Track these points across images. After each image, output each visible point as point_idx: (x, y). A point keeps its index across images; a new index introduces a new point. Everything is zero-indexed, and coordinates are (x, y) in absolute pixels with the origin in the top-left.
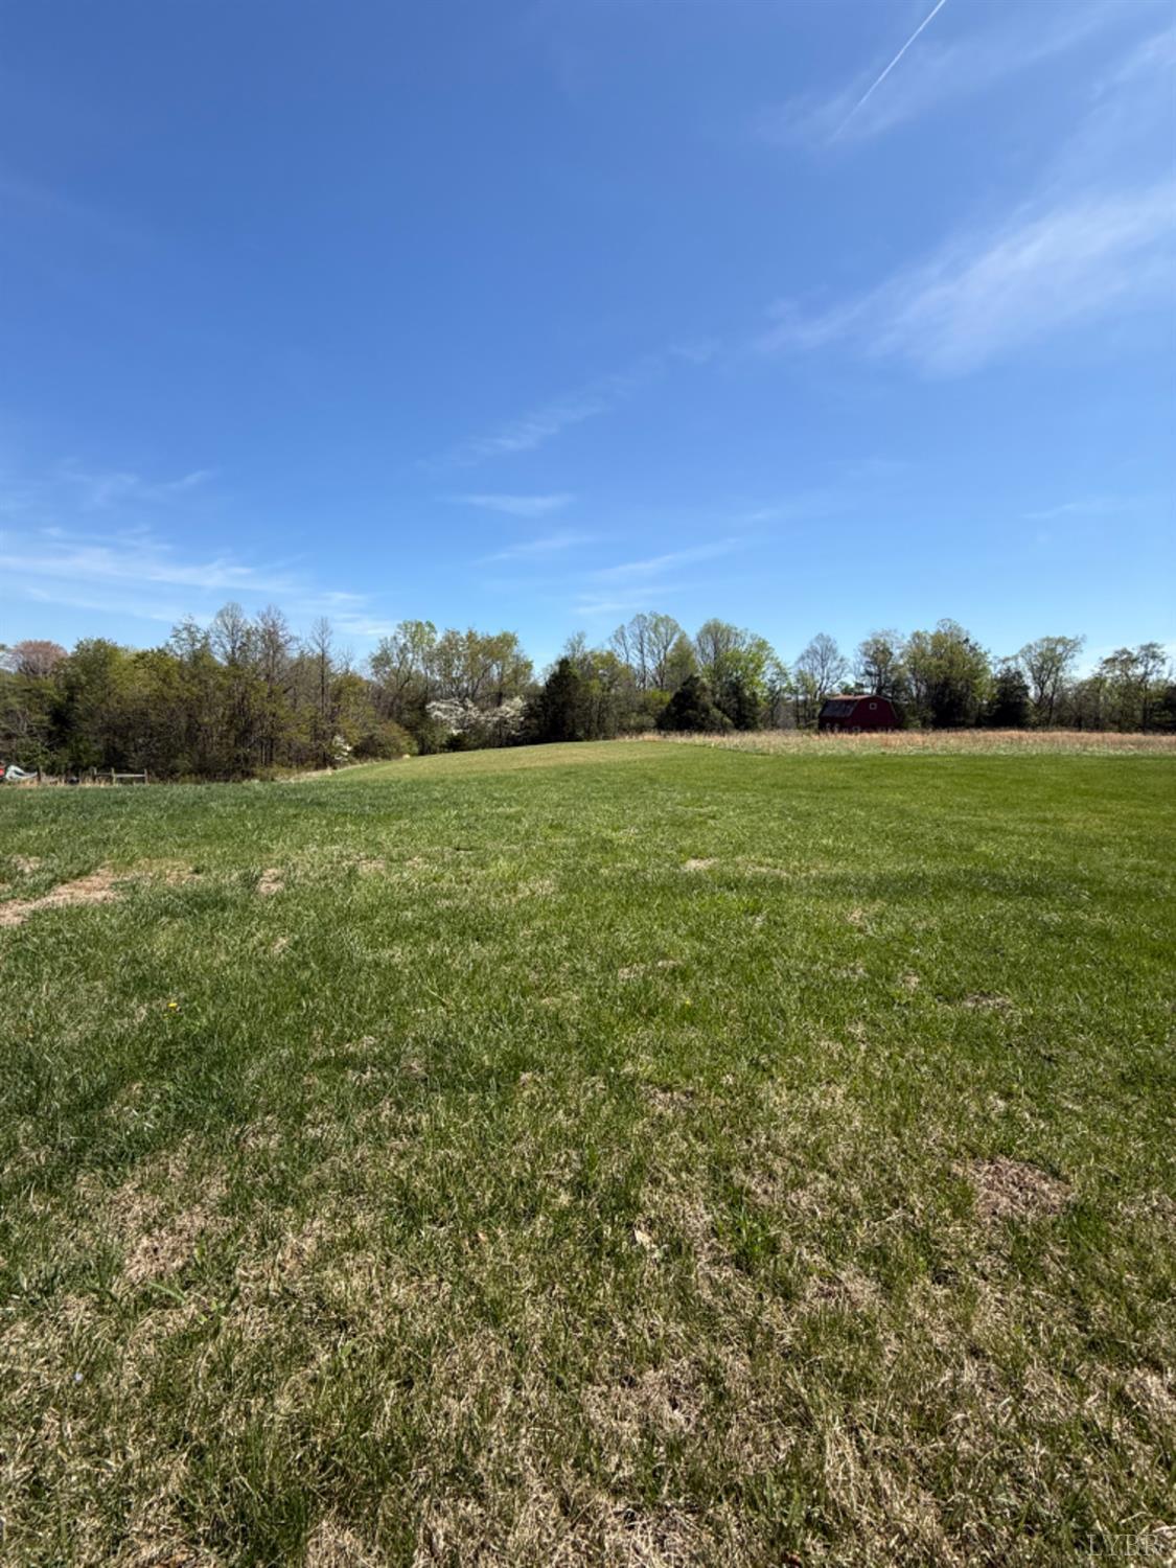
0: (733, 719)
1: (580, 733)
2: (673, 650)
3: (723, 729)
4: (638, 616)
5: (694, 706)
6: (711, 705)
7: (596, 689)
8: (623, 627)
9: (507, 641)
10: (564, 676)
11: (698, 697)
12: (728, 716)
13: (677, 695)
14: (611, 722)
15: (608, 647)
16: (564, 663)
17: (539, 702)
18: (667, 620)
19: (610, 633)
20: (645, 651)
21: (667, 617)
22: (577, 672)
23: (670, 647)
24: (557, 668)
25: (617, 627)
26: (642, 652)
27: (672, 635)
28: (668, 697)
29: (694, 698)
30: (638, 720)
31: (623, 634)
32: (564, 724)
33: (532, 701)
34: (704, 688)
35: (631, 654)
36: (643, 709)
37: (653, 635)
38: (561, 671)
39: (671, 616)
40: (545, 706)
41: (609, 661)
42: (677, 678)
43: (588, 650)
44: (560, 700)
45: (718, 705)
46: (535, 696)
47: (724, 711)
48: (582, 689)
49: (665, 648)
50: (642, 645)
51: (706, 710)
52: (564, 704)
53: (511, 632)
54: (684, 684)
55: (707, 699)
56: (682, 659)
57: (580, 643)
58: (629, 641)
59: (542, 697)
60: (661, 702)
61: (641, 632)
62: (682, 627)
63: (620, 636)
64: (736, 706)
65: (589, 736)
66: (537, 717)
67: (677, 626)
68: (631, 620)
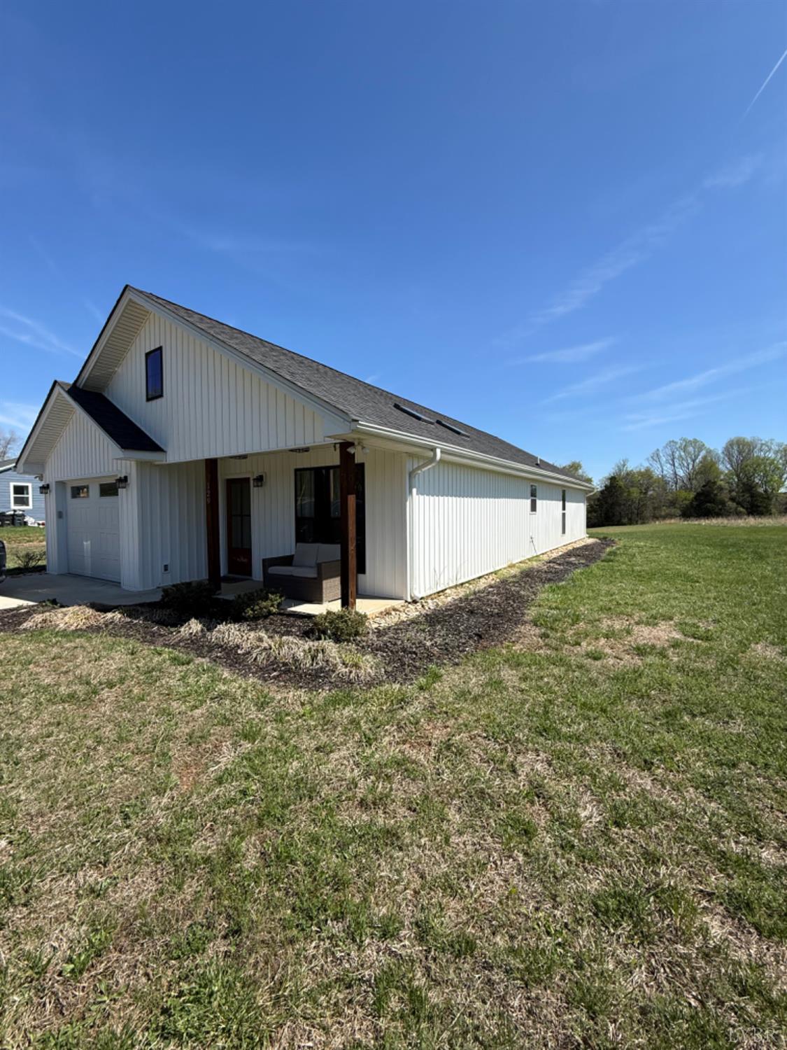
0: (747, 509)
1: (625, 520)
2: (701, 462)
3: (738, 515)
4: (670, 442)
5: (713, 501)
6: (726, 500)
7: (635, 493)
8: (658, 450)
9: (575, 467)
10: (614, 486)
11: (716, 495)
12: (743, 507)
13: (698, 495)
14: (648, 513)
15: (646, 464)
16: (613, 479)
17: (596, 503)
18: (695, 441)
19: (649, 455)
20: (676, 464)
21: (695, 440)
22: (621, 483)
23: (697, 461)
24: (608, 483)
25: (654, 450)
26: (674, 465)
27: (699, 452)
28: (692, 495)
29: (712, 496)
30: (667, 511)
31: (658, 455)
32: (614, 515)
33: (592, 503)
34: (721, 489)
35: (665, 468)
36: (673, 503)
37: (683, 454)
38: (611, 483)
39: (698, 439)
40: (601, 506)
41: (647, 474)
42: (698, 484)
43: (629, 469)
44: (610, 501)
45: (733, 499)
46: (594, 500)
47: (739, 503)
48: (625, 494)
49: (694, 461)
50: (673, 462)
51: (723, 503)
52: (613, 504)
53: (577, 461)
54: (704, 486)
55: (725, 496)
56: (707, 468)
57: (624, 466)
58: (663, 459)
59: (599, 500)
60: (685, 499)
61: (673, 452)
62: (707, 445)
63: (656, 456)
64: (749, 499)
65: (631, 522)
66: (595, 512)
67: (703, 445)
68: (664, 445)
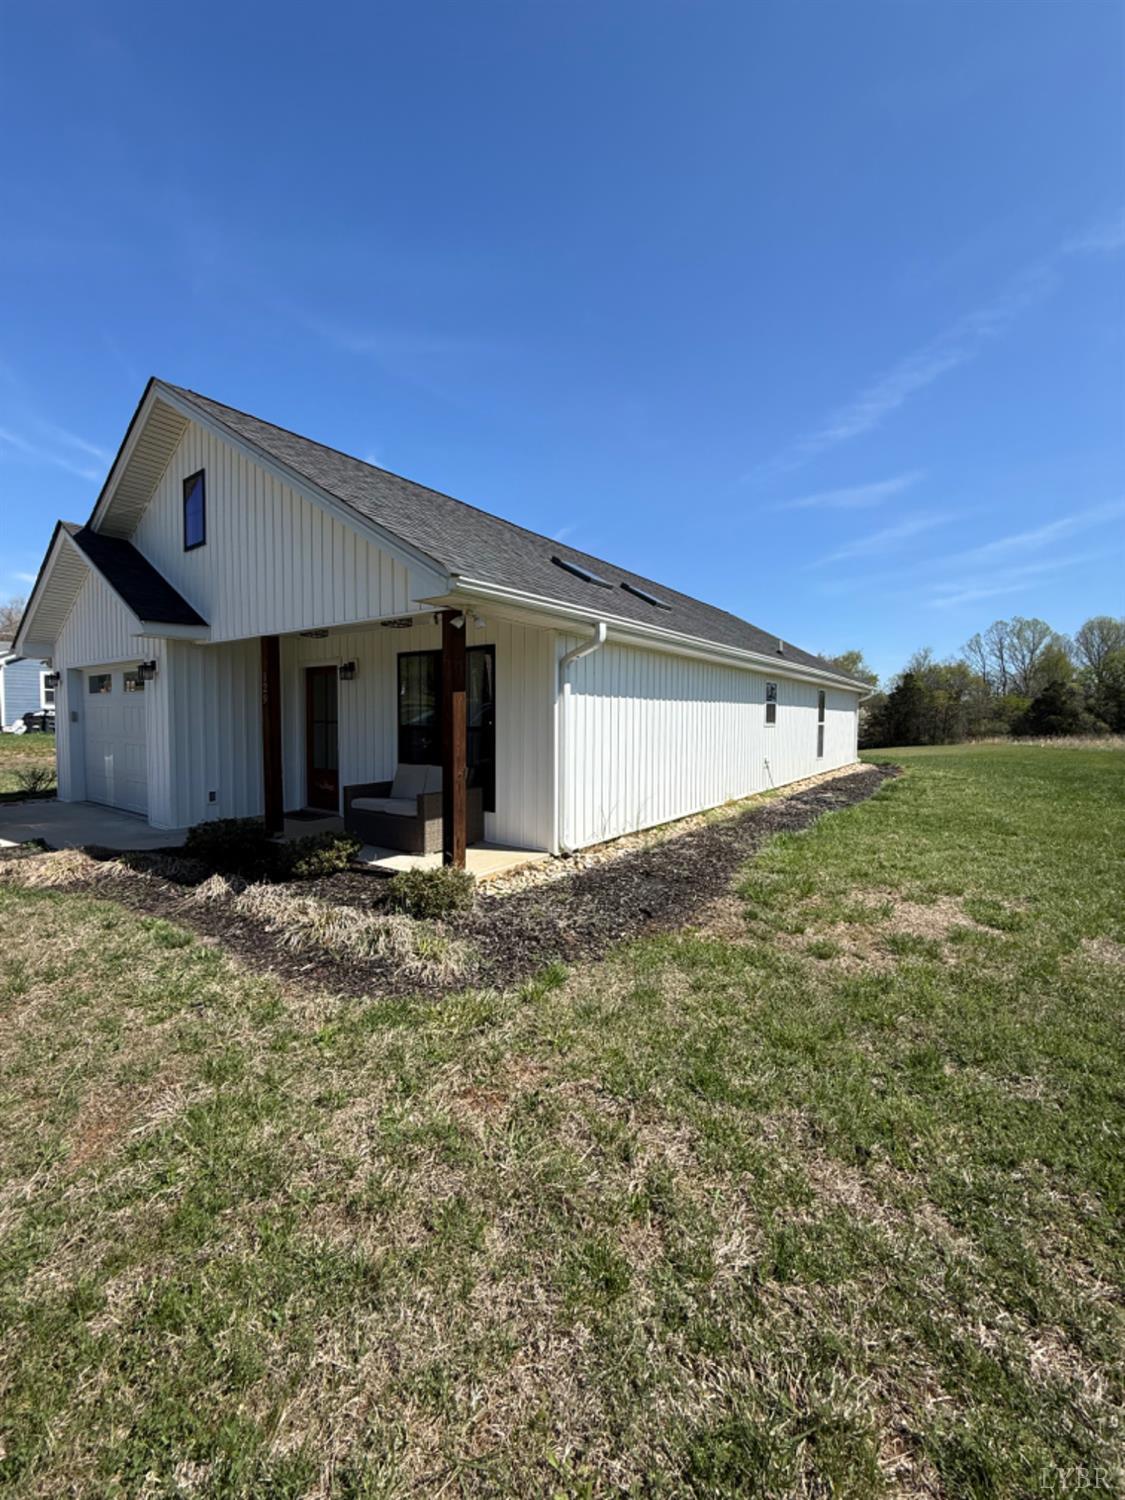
0: (1111, 724)
1: (925, 738)
2: (1043, 654)
3: (1098, 733)
4: (997, 623)
5: (1059, 712)
6: (1080, 710)
7: (942, 698)
8: (978, 635)
9: (853, 659)
10: (909, 688)
11: (1065, 702)
12: (1105, 721)
13: (1037, 701)
14: (959, 728)
15: (960, 656)
16: (908, 677)
17: (883, 712)
18: (1036, 622)
19: (965, 642)
20: (1006, 657)
21: (1035, 620)
22: (920, 684)
23: (1038, 652)
24: (901, 683)
25: (972, 635)
26: (1002, 658)
27: (1041, 639)
28: (1028, 703)
29: (1059, 704)
30: (989, 726)
31: (978, 642)
32: (908, 730)
33: (877, 711)
34: (1072, 693)
35: (987, 662)
36: (998, 715)
37: (1015, 641)
38: (905, 683)
39: (1040, 620)
40: (889, 716)
41: (961, 671)
42: (1037, 686)
43: (932, 663)
44: (903, 709)
45: (1089, 710)
46: (880, 708)
47: (1098, 716)
48: (926, 700)
49: (1032, 652)
50: (1001, 652)
51: (1075, 715)
52: (906, 714)
53: (856, 650)
54: (1046, 690)
55: (1078, 704)
56: (1052, 663)
57: (926, 657)
58: (986, 649)
59: (886, 708)
60: (1017, 708)
61: (1001, 640)
62: (1054, 629)
63: (975, 645)
64: (1115, 710)
65: (933, 742)
66: (881, 725)
67: (1048, 628)
68: (988, 627)
